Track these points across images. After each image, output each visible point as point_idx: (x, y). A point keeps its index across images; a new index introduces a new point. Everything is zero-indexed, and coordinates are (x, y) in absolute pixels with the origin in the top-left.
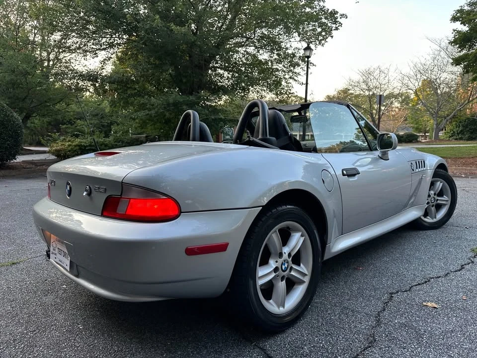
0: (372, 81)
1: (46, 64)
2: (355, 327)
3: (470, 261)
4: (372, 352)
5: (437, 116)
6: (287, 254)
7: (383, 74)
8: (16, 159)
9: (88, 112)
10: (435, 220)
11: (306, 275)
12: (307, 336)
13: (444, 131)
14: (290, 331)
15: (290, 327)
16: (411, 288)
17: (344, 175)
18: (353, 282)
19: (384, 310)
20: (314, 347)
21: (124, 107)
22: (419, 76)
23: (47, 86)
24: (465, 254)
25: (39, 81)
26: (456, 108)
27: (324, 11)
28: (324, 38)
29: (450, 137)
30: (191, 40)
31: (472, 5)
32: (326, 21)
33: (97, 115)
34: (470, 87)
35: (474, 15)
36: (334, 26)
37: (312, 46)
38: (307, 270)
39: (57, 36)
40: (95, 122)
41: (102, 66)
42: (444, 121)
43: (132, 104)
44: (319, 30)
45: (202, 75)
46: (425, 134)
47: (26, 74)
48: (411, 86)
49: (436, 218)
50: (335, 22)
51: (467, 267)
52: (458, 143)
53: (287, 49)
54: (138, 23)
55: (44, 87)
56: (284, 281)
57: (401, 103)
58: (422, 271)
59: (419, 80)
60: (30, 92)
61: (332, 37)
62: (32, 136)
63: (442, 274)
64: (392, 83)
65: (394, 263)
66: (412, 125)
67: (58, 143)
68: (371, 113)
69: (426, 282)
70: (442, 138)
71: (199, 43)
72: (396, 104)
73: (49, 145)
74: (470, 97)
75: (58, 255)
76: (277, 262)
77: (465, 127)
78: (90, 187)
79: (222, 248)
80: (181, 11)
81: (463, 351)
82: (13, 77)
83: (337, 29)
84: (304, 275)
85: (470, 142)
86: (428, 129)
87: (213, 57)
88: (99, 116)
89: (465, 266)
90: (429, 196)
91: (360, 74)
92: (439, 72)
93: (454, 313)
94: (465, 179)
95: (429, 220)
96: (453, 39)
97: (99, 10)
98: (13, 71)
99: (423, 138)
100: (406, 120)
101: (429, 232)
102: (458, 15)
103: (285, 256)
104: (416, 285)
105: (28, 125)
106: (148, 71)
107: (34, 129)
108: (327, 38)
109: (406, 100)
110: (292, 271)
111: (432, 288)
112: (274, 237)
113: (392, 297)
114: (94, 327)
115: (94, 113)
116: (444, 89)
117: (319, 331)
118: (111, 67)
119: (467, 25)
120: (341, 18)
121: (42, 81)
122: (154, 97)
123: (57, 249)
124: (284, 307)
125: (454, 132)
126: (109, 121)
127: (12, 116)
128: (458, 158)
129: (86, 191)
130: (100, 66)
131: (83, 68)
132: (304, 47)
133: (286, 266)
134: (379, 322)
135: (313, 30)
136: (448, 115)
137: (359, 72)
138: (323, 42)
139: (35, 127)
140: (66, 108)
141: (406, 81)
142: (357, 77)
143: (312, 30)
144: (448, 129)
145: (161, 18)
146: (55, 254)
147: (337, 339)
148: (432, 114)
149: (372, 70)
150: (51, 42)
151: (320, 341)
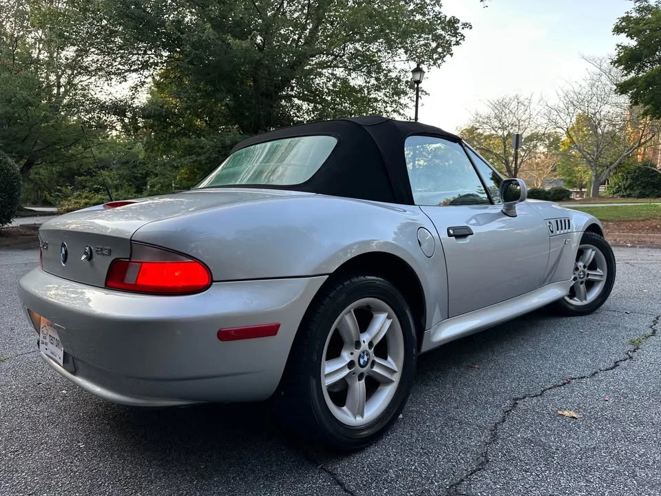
0: (508, 116)
1: (55, 92)
2: (462, 443)
3: (628, 356)
4: (482, 476)
5: (596, 165)
6: (367, 343)
7: (522, 107)
8: (11, 223)
9: (114, 159)
10: (585, 303)
11: (395, 372)
12: (395, 455)
13: (606, 185)
14: (371, 449)
15: (372, 444)
16: (543, 392)
17: (450, 235)
18: (465, 385)
19: (504, 421)
20: (402, 470)
21: (164, 152)
22: (571, 109)
23: (56, 122)
24: (621, 347)
25: (45, 114)
26: (622, 154)
27: (440, 19)
28: (441, 57)
29: (614, 193)
30: (255, 57)
31: (641, 11)
32: (443, 32)
33: (127, 162)
34: (641, 124)
35: (645, 24)
36: (454, 39)
37: (424, 67)
38: (397, 365)
39: (70, 52)
40: (125, 173)
41: (133, 94)
42: (606, 172)
43: (175, 147)
44: (434, 45)
45: (272, 107)
46: (581, 189)
47: (27, 105)
48: (561, 123)
49: (586, 299)
50: (455, 34)
51: (623, 364)
52: (623, 201)
53: (390, 71)
54: (182, 33)
55: (52, 122)
56: (363, 380)
57: (548, 147)
58: (560, 370)
59: (571, 115)
60: (33, 130)
61: (452, 55)
62: (37, 192)
63: (588, 372)
64: (535, 118)
65: (524, 360)
66: (562, 177)
67: (70, 201)
68: (506, 160)
69: (564, 384)
70: (604, 195)
71: (267, 62)
72: (542, 149)
73: (57, 203)
74: (641, 138)
75: (49, 344)
76: (352, 354)
77: (635, 179)
78: (90, 249)
79: (271, 330)
80: (241, 18)
81: (607, 474)
82: (8, 108)
83: (457, 43)
84: (392, 372)
85: (642, 200)
86: (584, 183)
87: (286, 82)
88: (131, 165)
89: (620, 364)
90: (577, 269)
91: (491, 106)
92: (599, 103)
93: (599, 425)
94: (632, 249)
95: (576, 302)
96: (617, 57)
97: (127, 16)
98: (10, 101)
99: (578, 196)
100: (555, 170)
101: (575, 319)
102: (623, 24)
103: (365, 346)
104: (550, 388)
105: (30, 177)
106: (196, 100)
107: (39, 182)
108: (444, 56)
109: (554, 143)
110: (375, 367)
111: (573, 391)
112: (348, 319)
113: (517, 404)
114: (100, 446)
115: (123, 160)
116: (606, 128)
117: (412, 449)
118: (147, 95)
119: (635, 38)
120: (463, 28)
121: (48, 114)
122: (204, 137)
123: (48, 337)
124: (362, 416)
125: (620, 187)
126: (144, 171)
127: (5, 163)
128: (624, 221)
129: (86, 253)
130: (131, 93)
131: (106, 97)
132: (413, 69)
133: (366, 359)
134: (495, 437)
135: (426, 45)
136: (611, 164)
137: (489, 104)
138: (439, 62)
139: (41, 179)
140: (82, 153)
141: (554, 117)
142: (486, 111)
143: (424, 45)
144: (611, 182)
145: (213, 26)
146: (46, 344)
147: (436, 460)
148: (589, 162)
149: (507, 100)
150: (61, 61)
151: (412, 463)
